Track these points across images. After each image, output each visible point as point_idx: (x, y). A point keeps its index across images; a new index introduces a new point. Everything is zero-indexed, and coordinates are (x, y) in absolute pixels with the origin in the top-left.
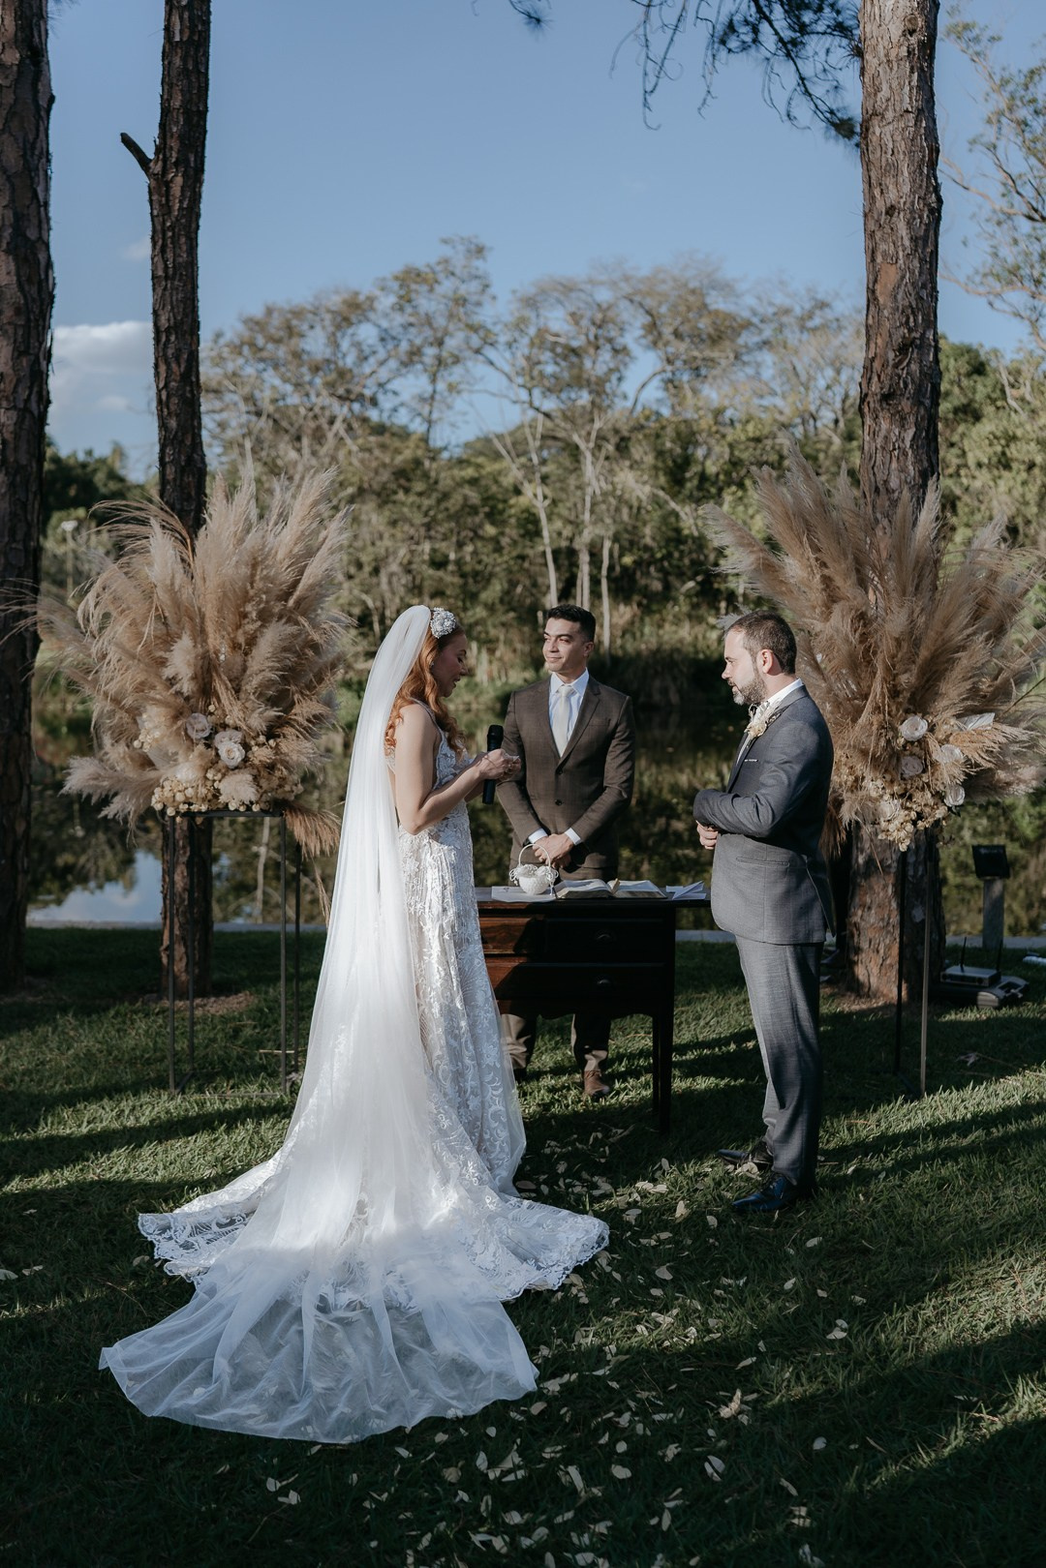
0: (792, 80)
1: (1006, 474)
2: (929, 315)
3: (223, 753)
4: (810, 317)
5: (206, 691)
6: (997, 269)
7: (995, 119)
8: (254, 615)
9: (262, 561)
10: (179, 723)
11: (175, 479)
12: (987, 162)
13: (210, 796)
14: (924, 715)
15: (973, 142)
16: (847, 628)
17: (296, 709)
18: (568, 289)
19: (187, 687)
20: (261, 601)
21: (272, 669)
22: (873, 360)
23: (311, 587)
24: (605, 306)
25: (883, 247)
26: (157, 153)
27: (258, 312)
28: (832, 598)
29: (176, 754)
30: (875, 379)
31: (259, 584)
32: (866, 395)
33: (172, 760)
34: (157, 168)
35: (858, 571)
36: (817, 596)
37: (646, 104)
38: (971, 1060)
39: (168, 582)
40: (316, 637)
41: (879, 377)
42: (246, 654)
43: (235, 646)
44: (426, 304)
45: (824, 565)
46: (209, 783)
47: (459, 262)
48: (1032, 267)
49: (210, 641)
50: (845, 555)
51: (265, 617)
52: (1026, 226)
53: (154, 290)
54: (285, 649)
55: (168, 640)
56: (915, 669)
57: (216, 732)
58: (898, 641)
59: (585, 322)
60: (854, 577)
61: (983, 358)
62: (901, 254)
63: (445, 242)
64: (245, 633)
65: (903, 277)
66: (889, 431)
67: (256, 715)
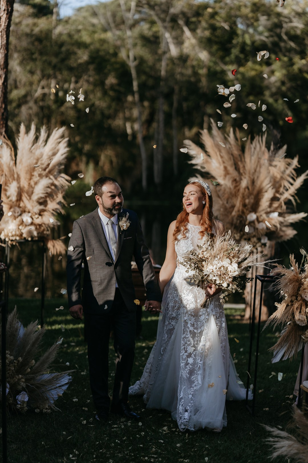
3: (24, 220)
5: (19, 198)
8: (37, 175)
9: (40, 158)
13: (20, 235)
14: (256, 212)
16: (230, 184)
17: (49, 206)
19: (14, 198)
20: (39, 171)
21: (42, 193)
23: (54, 166)
28: (227, 173)
36: (222, 172)
39: (8, 164)
40: (56, 183)
43: (30, 185)
46: (20, 230)
49: (22, 183)
51: (41, 176)
54: (47, 187)
57: (22, 213)
64: (34, 181)
67: (36, 208)
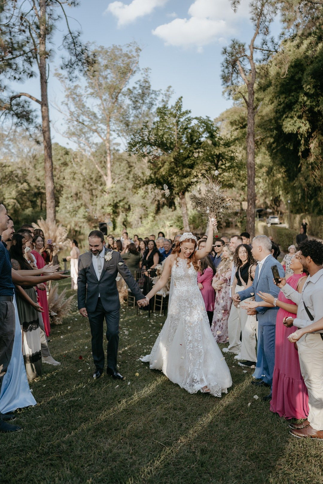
1: (74, 182)
6: (70, 132)
7: (67, 96)
12: (66, 108)
15: (62, 103)
52: (76, 123)
56: (54, 238)
61: (68, 150)
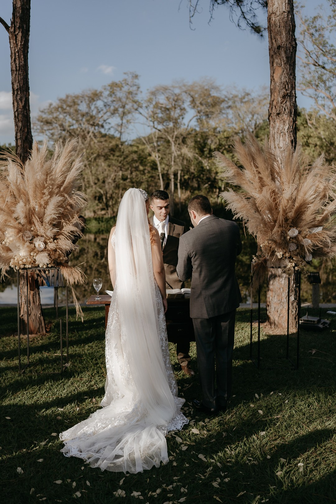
0: (239, 13)
2: (293, 85)
3: (37, 245)
4: (244, 98)
5: (30, 222)
6: (304, 82)
8: (47, 193)
9: (50, 173)
10: (20, 235)
11: (21, 145)
13: (32, 262)
14: (297, 227)
16: (268, 196)
17: (64, 229)
18: (165, 89)
19: (23, 221)
20: (50, 188)
21: (55, 214)
22: (273, 101)
23: (69, 183)
24: (177, 94)
25: (276, 61)
26: (12, 24)
27: (64, 97)
28: (262, 185)
29: (19, 246)
30: (274, 108)
31: (49, 182)
32: (271, 114)
33: (18, 249)
34: (12, 30)
35: (272, 175)
36: (257, 184)
37: (190, 22)
38: (314, 352)
39: (15, 181)
40: (71, 201)
41: (275, 107)
42: (45, 208)
43: (41, 206)
44: (119, 94)
45: (259, 173)
46: (32, 257)
47: (130, 80)
48: (315, 81)
49: (31, 203)
50: (267, 169)
51: (51, 194)
52: (313, 68)
53: (12, 75)
54: (59, 206)
55: (15, 203)
56: (293, 211)
57: (34, 238)
58: (288, 201)
59: (171, 100)
60: (270, 177)
61: (299, 110)
62: (283, 63)
63: (125, 73)
64: (44, 200)
65: (284, 71)
66: (279, 126)
67: (49, 231)
